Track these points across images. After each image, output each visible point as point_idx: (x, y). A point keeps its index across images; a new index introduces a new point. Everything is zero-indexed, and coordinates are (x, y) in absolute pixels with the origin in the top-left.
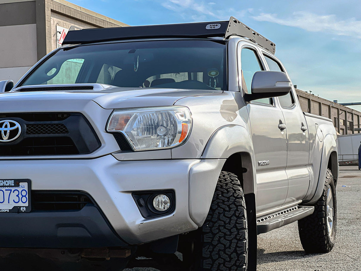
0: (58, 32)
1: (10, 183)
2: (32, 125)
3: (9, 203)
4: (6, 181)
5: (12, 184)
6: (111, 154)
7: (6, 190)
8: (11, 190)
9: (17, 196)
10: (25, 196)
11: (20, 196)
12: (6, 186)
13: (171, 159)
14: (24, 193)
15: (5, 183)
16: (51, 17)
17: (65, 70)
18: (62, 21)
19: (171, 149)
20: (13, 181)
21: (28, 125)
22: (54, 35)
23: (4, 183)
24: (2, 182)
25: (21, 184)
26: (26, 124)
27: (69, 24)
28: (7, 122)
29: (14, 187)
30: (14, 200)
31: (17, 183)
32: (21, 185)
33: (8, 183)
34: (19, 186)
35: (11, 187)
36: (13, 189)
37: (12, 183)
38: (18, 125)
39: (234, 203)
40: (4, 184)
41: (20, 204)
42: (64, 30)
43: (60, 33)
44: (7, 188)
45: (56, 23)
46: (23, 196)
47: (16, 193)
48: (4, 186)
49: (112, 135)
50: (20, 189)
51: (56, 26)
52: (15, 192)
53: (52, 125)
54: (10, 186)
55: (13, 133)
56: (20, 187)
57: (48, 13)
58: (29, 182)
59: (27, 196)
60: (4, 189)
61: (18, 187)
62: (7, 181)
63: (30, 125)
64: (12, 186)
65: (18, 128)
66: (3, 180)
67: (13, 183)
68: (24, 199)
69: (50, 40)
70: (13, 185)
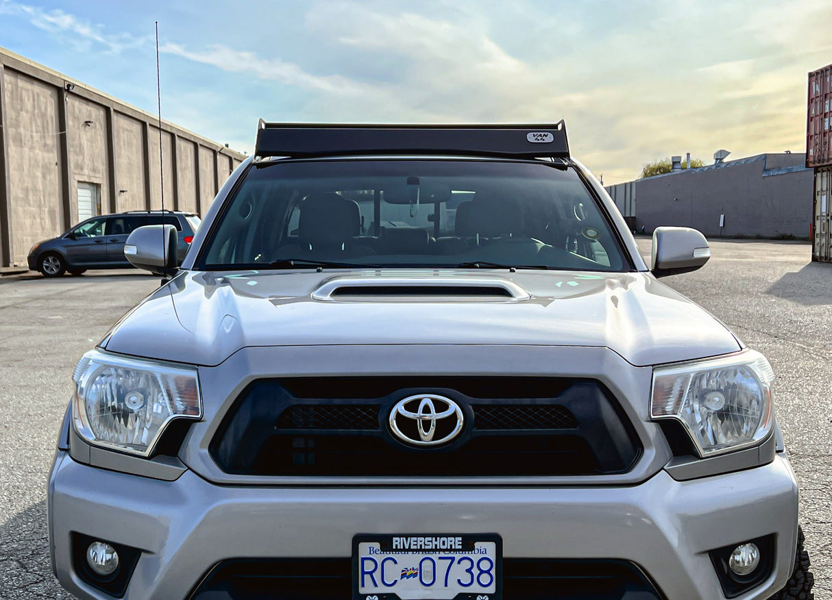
1: (453, 543)
2: (488, 407)
3: (446, 585)
4: (443, 539)
5: (456, 545)
6: (663, 468)
7: (440, 558)
8: (453, 559)
9: (469, 571)
10: (488, 572)
11: (475, 571)
12: (440, 550)
14: (485, 566)
15: (439, 543)
20: (460, 539)
21: (476, 407)
23: (437, 543)
24: (432, 541)
25: (478, 545)
26: (471, 405)
28: (427, 399)
29: (461, 552)
30: (459, 581)
31: (469, 541)
32: (479, 548)
33: (446, 543)
34: (472, 549)
35: (452, 552)
36: (458, 556)
37: (457, 543)
38: (453, 407)
40: (436, 545)
41: (475, 589)
44: (442, 554)
46: (482, 572)
47: (467, 564)
48: (436, 550)
49: (657, 426)
50: (475, 557)
52: (462, 562)
53: (536, 407)
54: (451, 550)
55: (445, 426)
56: (476, 551)
58: (499, 540)
59: (493, 572)
60: (435, 556)
61: (470, 552)
62: (445, 539)
63: (482, 406)
64: (456, 550)
65: (454, 415)
66: (436, 536)
67: (461, 543)
68: (485, 579)
70: (460, 547)
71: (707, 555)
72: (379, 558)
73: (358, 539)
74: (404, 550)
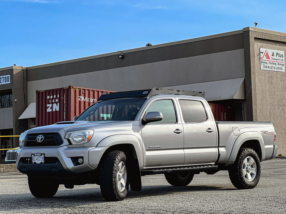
0: (261, 52)
2: (46, 137)
3: (40, 161)
6: (66, 145)
13: (84, 147)
14: (43, 158)
16: (255, 43)
17: (267, 78)
18: (265, 44)
19: (84, 144)
21: (45, 137)
22: (258, 55)
25: (42, 155)
27: (271, 46)
28: (40, 136)
31: (41, 154)
36: (41, 156)
37: (40, 155)
38: (43, 137)
39: (111, 161)
41: (42, 161)
42: (266, 50)
43: (262, 53)
45: (259, 46)
49: (67, 140)
50: (42, 157)
51: (260, 48)
55: (42, 139)
57: (252, 40)
58: (44, 154)
60: (39, 157)
65: (43, 138)
66: (38, 154)
69: (254, 59)
71: (70, 158)
72: (34, 157)
73: (32, 154)
74: (36, 156)
